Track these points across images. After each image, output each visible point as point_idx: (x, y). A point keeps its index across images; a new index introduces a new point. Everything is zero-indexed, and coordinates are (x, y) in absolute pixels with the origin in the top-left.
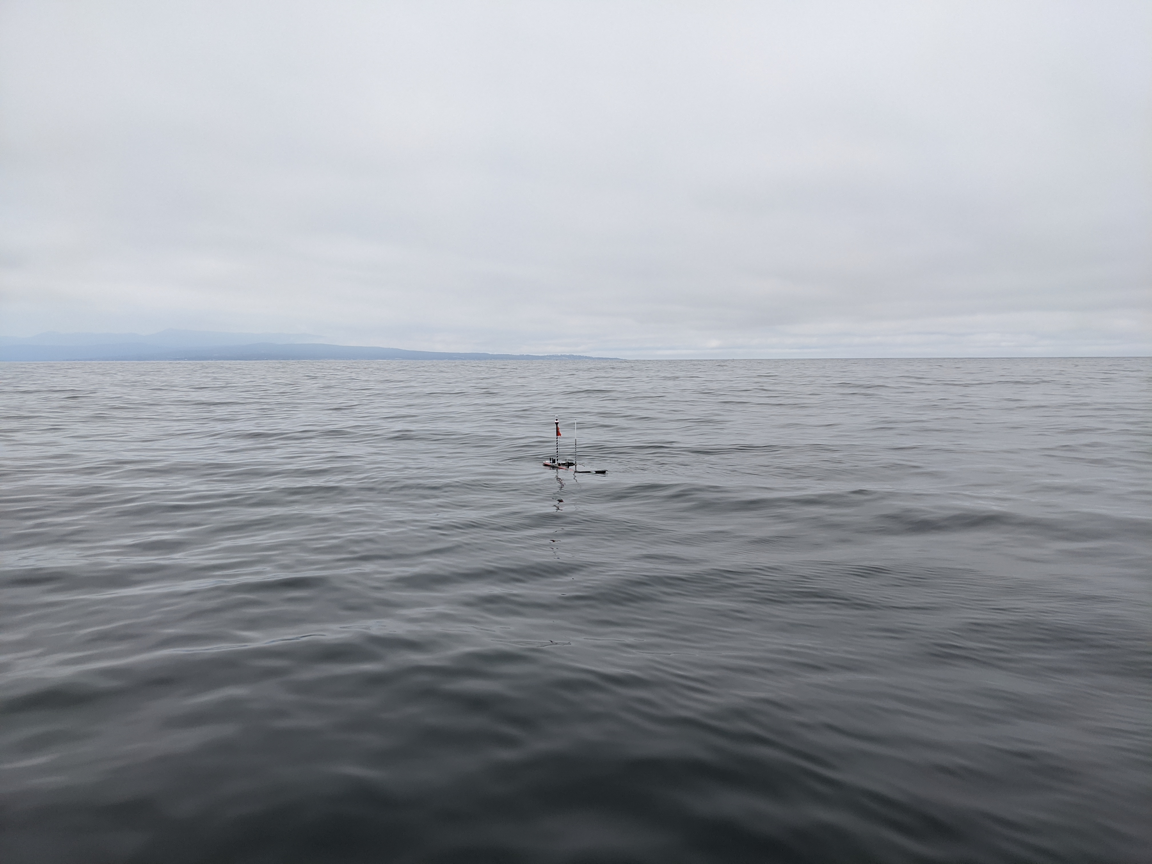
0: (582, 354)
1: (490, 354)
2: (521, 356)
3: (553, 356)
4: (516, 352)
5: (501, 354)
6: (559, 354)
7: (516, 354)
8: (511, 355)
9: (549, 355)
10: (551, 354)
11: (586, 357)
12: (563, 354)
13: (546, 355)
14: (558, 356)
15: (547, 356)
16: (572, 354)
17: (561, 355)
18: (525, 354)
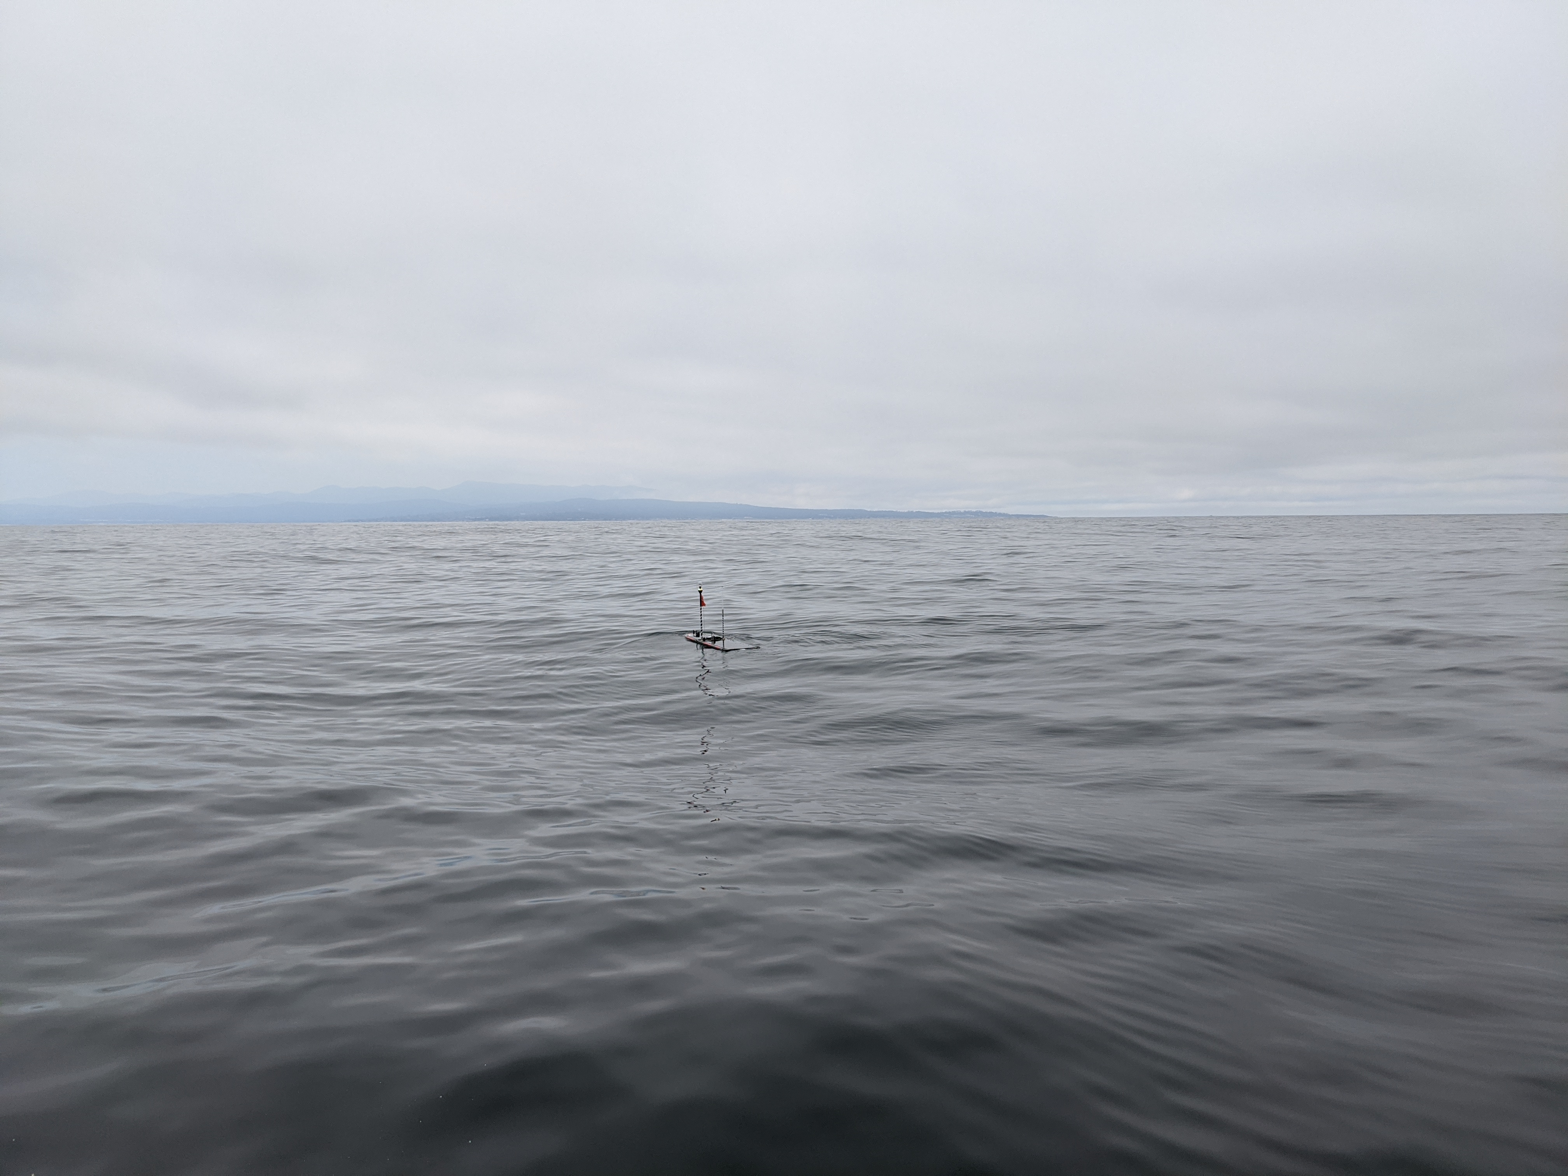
0: (994, 511)
1: (868, 511)
2: (909, 512)
3: (954, 513)
4: (903, 508)
5: (883, 511)
6: (962, 511)
7: (903, 511)
8: (896, 512)
9: (947, 511)
10: (951, 511)
11: (1000, 514)
12: (967, 510)
13: (944, 511)
14: (960, 513)
15: (946, 513)
16: (981, 510)
17: (965, 511)
18: (914, 511)
